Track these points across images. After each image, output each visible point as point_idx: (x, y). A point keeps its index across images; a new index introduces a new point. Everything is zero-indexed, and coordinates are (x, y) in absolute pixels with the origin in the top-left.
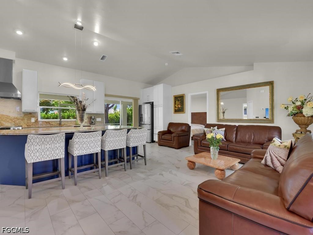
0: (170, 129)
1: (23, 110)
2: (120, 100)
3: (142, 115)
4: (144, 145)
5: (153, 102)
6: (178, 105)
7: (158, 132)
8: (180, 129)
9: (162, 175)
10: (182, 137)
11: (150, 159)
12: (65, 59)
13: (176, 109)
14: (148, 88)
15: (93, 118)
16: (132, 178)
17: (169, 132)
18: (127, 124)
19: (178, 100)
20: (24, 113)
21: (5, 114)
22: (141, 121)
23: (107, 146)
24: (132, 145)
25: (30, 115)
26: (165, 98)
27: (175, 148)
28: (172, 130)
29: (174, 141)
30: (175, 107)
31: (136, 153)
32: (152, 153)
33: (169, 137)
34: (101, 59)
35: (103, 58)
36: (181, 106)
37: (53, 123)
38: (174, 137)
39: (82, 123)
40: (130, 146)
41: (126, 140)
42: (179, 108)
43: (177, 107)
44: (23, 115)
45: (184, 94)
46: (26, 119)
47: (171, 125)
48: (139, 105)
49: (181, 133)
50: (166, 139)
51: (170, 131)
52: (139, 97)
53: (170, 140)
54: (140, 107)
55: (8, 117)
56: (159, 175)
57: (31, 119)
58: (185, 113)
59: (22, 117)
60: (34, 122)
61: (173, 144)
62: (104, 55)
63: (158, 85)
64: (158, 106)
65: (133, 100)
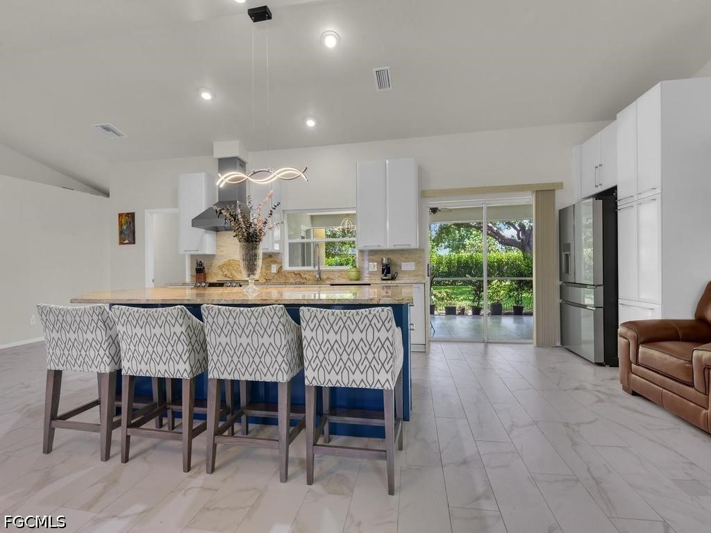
3: (568, 246)
5: (615, 189)
12: (311, 123)
14: (597, 136)
25: (270, 259)
34: (380, 87)
35: (382, 80)
37: (307, 277)
38: (708, 367)
48: (560, 211)
52: (559, 180)
53: (684, 378)
54: (564, 214)
57: (271, 267)
60: (275, 272)
61: (704, 411)
62: (378, 69)
63: (635, 102)
64: (635, 198)
65: (534, 195)
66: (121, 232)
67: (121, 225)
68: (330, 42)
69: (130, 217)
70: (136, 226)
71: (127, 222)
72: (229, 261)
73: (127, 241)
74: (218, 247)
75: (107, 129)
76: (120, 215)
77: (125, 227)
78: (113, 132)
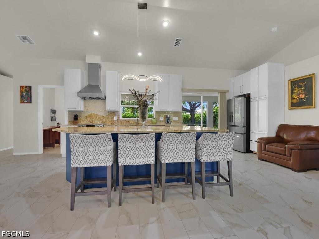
0: (281, 135)
1: (107, 109)
2: (202, 95)
3: (232, 113)
4: (228, 162)
5: (249, 94)
6: (299, 94)
7: (259, 139)
8: (303, 136)
9: (266, 234)
10: (309, 150)
11: (240, 185)
12: (140, 54)
13: (295, 101)
14: (241, 75)
15: (168, 117)
16: (200, 219)
17: (278, 139)
18: (214, 125)
19: (300, 87)
20: (109, 112)
21: (95, 113)
22: (230, 122)
23: (164, 157)
24: (205, 158)
25: (113, 114)
26: (273, 86)
27: (293, 170)
28: (285, 137)
29: (290, 157)
30: (292, 98)
31: (215, 170)
32: (246, 171)
33: (279, 148)
34: (175, 45)
35: (177, 43)
36: (306, 95)
37: (132, 122)
38: (291, 149)
39: (143, 121)
40: (202, 161)
41: (194, 150)
42: (300, 99)
43: (296, 97)
44: (108, 114)
45: (314, 74)
46: (110, 117)
47: (283, 128)
48: (228, 100)
49: (306, 143)
50: (276, 151)
51: (282, 138)
52: (227, 89)
53: (283, 153)
54: (229, 102)
55: (97, 116)
56: (258, 231)
57: (114, 118)
58: (314, 107)
59: (107, 115)
60: (116, 120)
61: (290, 162)
62: (178, 39)
63: (258, 67)
64: (258, 98)
65: (219, 94)
66: (22, 96)
67: (21, 92)
68: (165, 24)
69: (29, 89)
70: (32, 93)
71: (26, 91)
72: (91, 114)
73: (26, 102)
74: (85, 107)
75: (25, 38)
76: (21, 87)
77: (24, 94)
78: (29, 41)
